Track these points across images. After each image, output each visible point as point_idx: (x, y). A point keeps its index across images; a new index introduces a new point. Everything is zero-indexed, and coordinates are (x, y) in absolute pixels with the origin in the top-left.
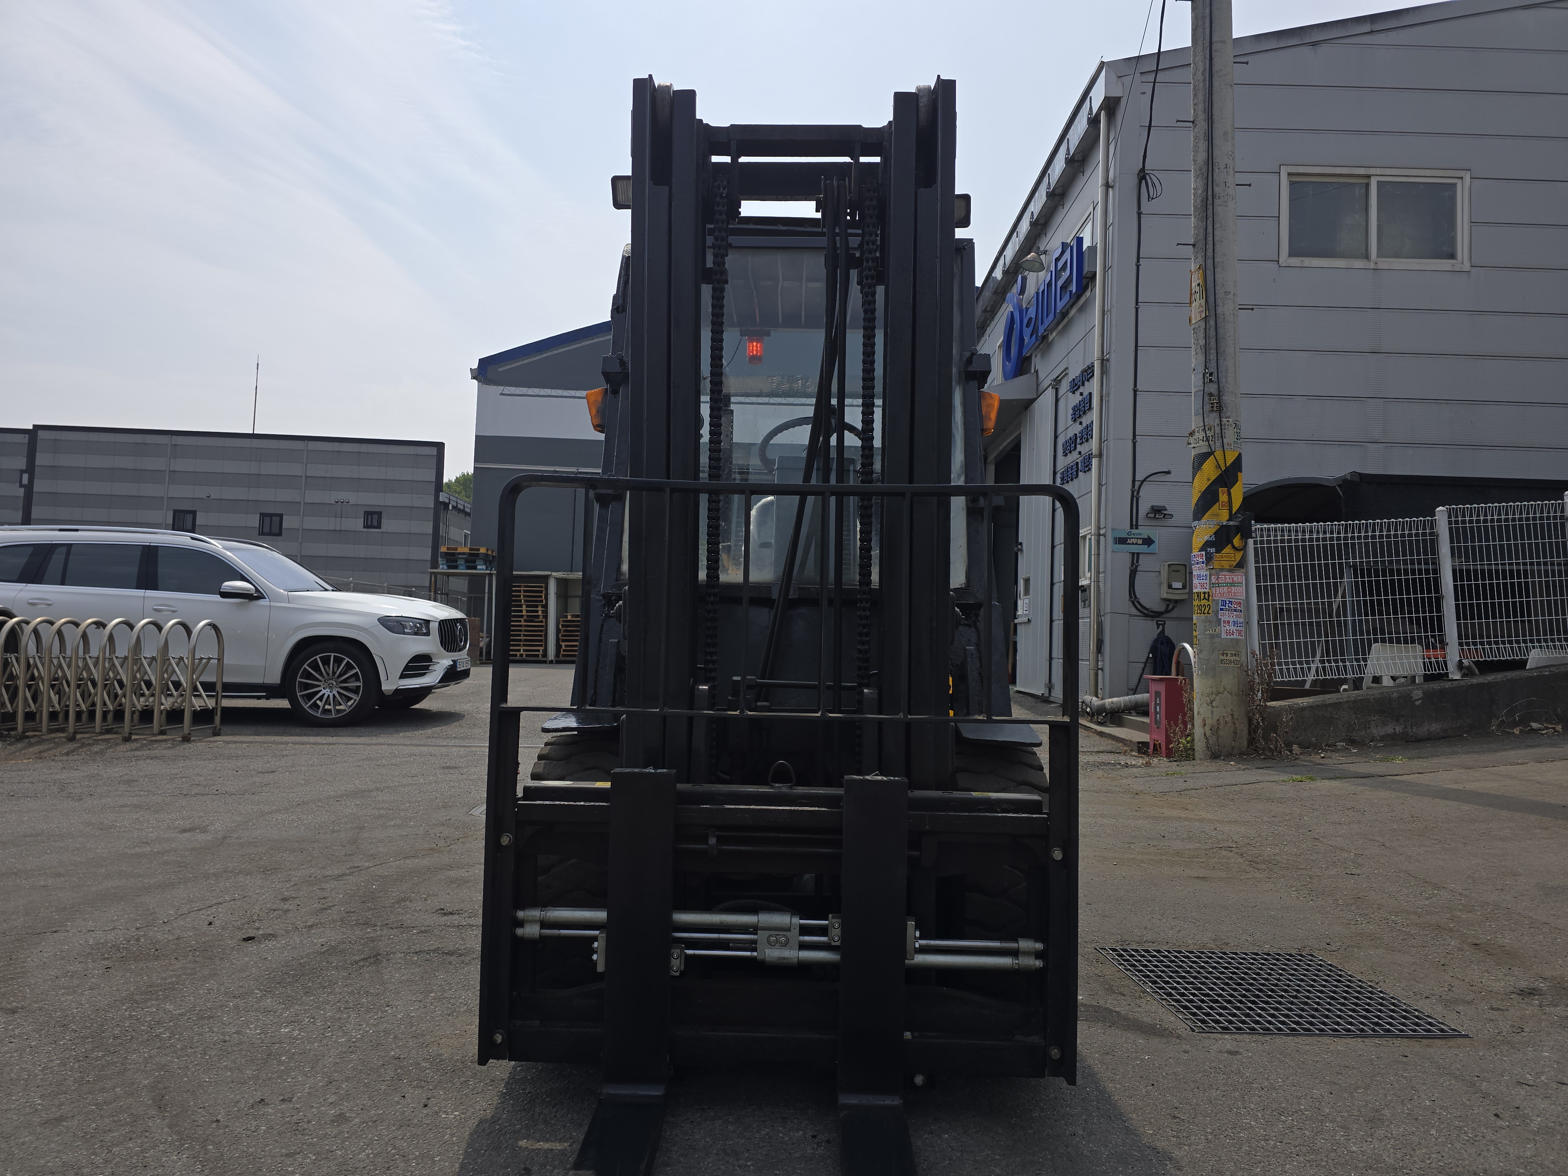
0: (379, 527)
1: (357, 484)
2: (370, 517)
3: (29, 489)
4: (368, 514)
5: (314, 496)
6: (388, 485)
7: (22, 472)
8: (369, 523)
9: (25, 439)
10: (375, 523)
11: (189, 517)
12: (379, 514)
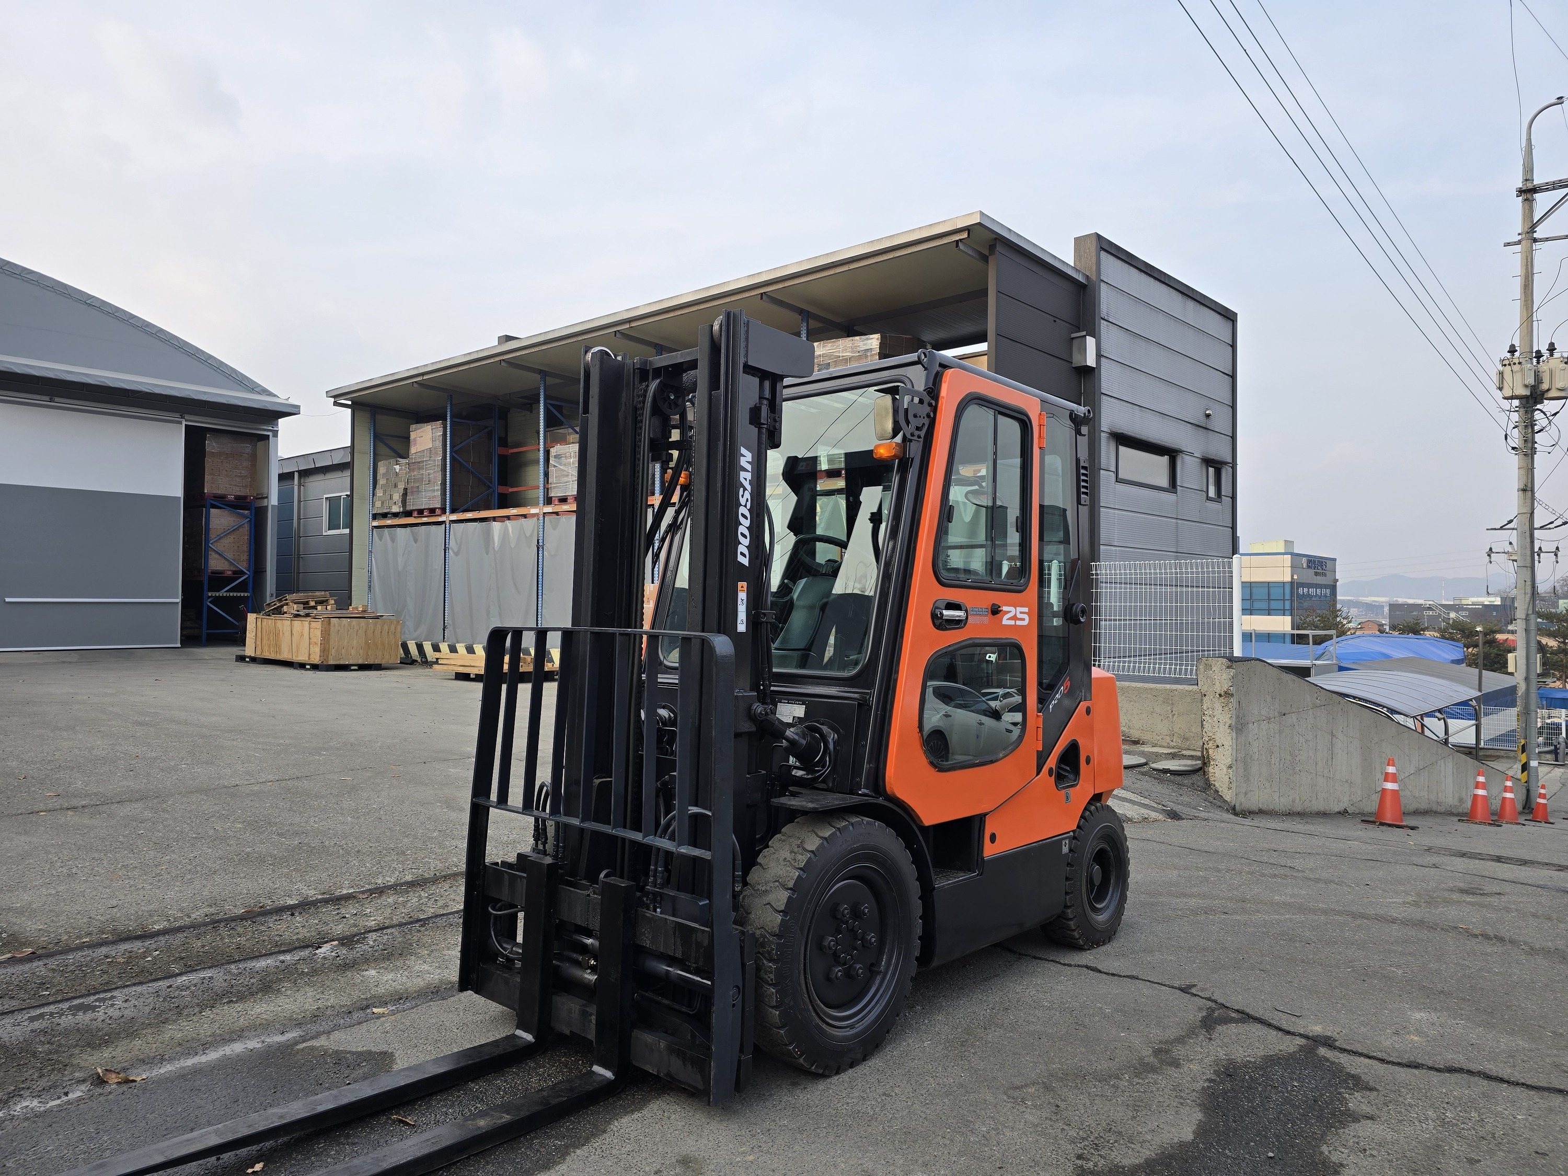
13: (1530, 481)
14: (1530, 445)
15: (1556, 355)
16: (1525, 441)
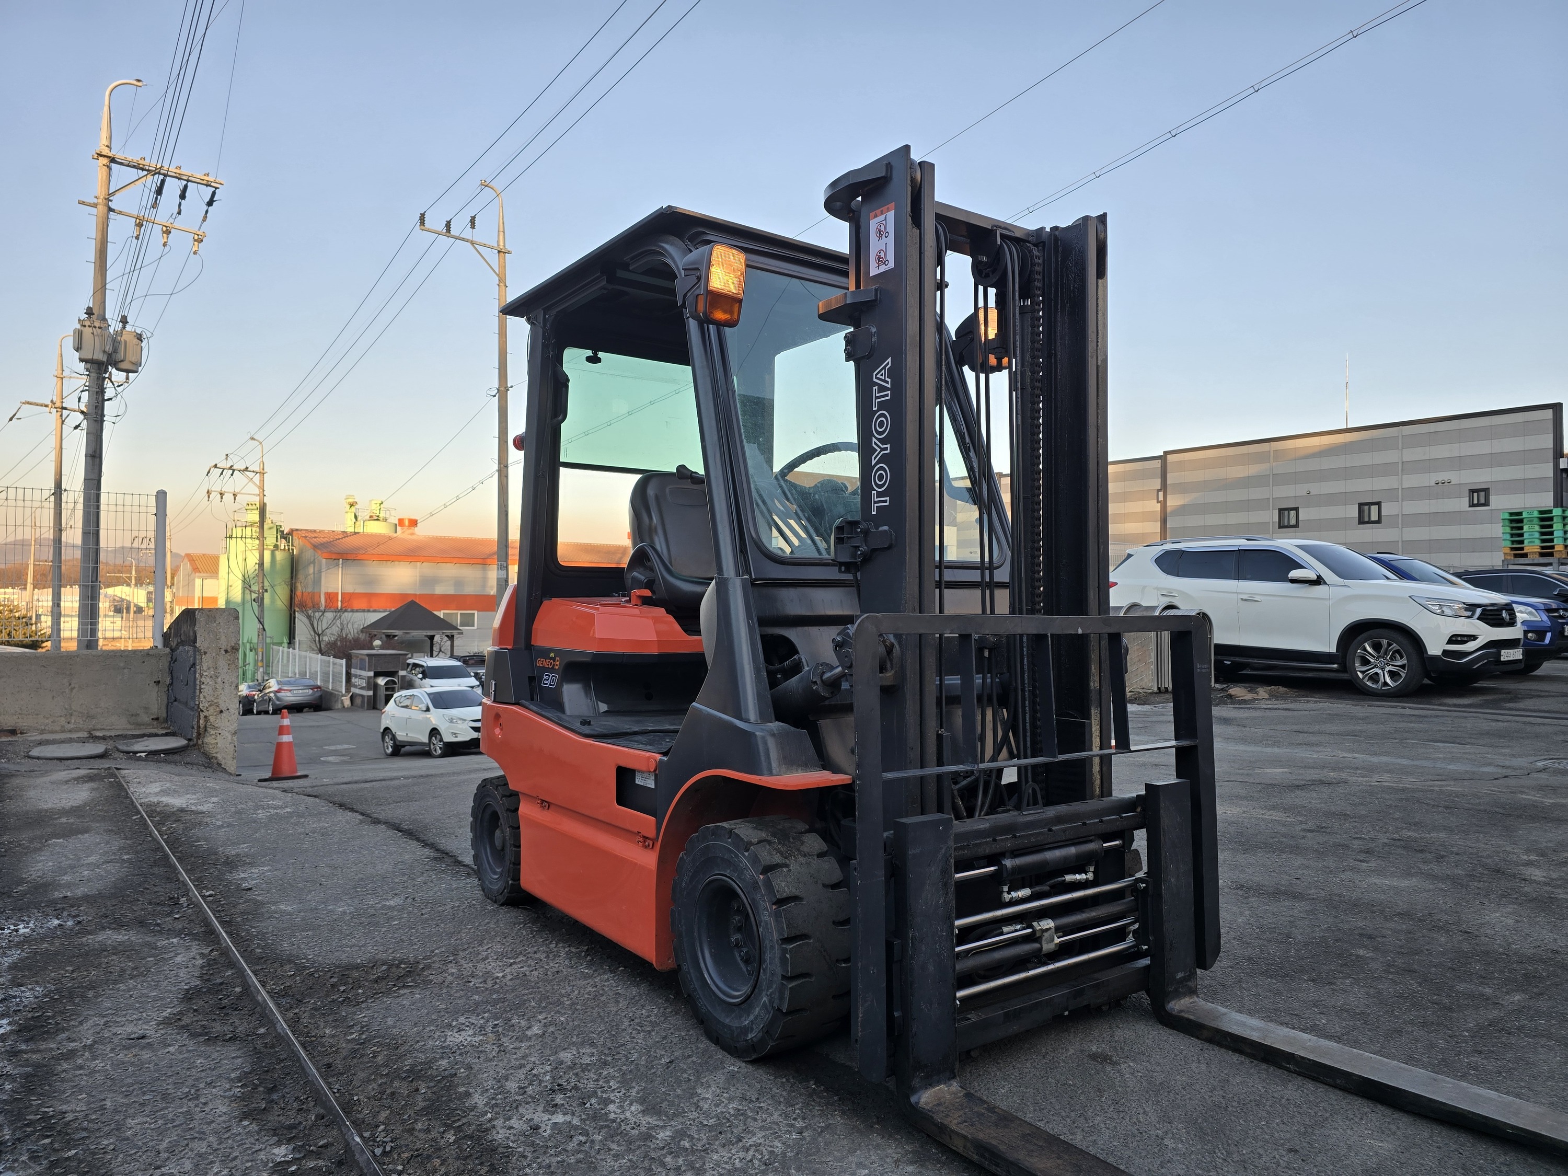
0: (1486, 504)
1: (1459, 463)
2: (1475, 494)
3: (1164, 504)
4: (1472, 491)
5: (1411, 481)
6: (1495, 460)
7: (1159, 491)
8: (1475, 502)
9: (1158, 464)
10: (1482, 501)
11: (1293, 513)
12: (1486, 491)
13: (98, 447)
14: (100, 412)
15: (128, 328)
16: (96, 407)
